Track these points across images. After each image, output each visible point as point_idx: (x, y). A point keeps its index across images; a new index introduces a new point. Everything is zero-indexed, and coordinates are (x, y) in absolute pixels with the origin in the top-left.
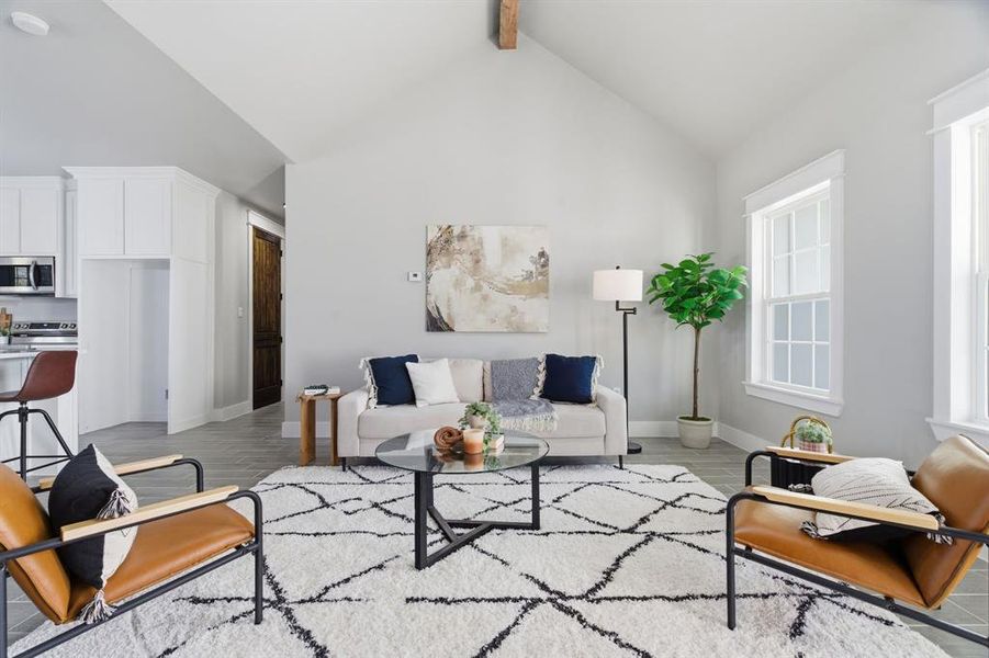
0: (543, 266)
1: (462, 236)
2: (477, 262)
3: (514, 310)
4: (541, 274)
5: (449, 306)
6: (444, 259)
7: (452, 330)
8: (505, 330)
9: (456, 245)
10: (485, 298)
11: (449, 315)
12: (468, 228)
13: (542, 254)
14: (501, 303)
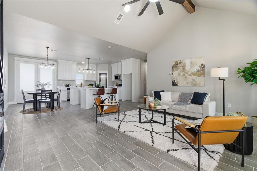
0: (203, 68)
1: (180, 63)
2: (184, 68)
3: (194, 80)
4: (202, 70)
5: (177, 80)
6: (176, 69)
7: (177, 85)
8: (191, 85)
9: (179, 65)
10: (186, 77)
11: (177, 82)
12: (182, 61)
13: (202, 65)
14: (190, 79)
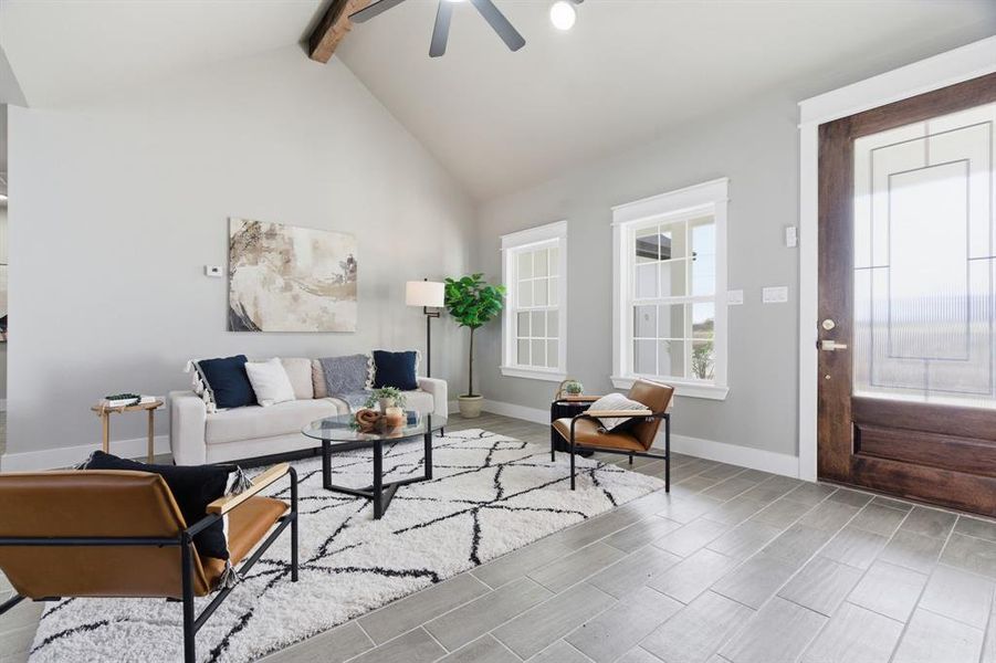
0: (352, 271)
1: (271, 235)
2: (288, 261)
3: (325, 310)
4: (349, 278)
5: (256, 305)
6: (250, 256)
7: (259, 330)
8: (317, 330)
9: (264, 242)
10: (296, 298)
12: (278, 227)
13: (351, 261)
14: (312, 304)
